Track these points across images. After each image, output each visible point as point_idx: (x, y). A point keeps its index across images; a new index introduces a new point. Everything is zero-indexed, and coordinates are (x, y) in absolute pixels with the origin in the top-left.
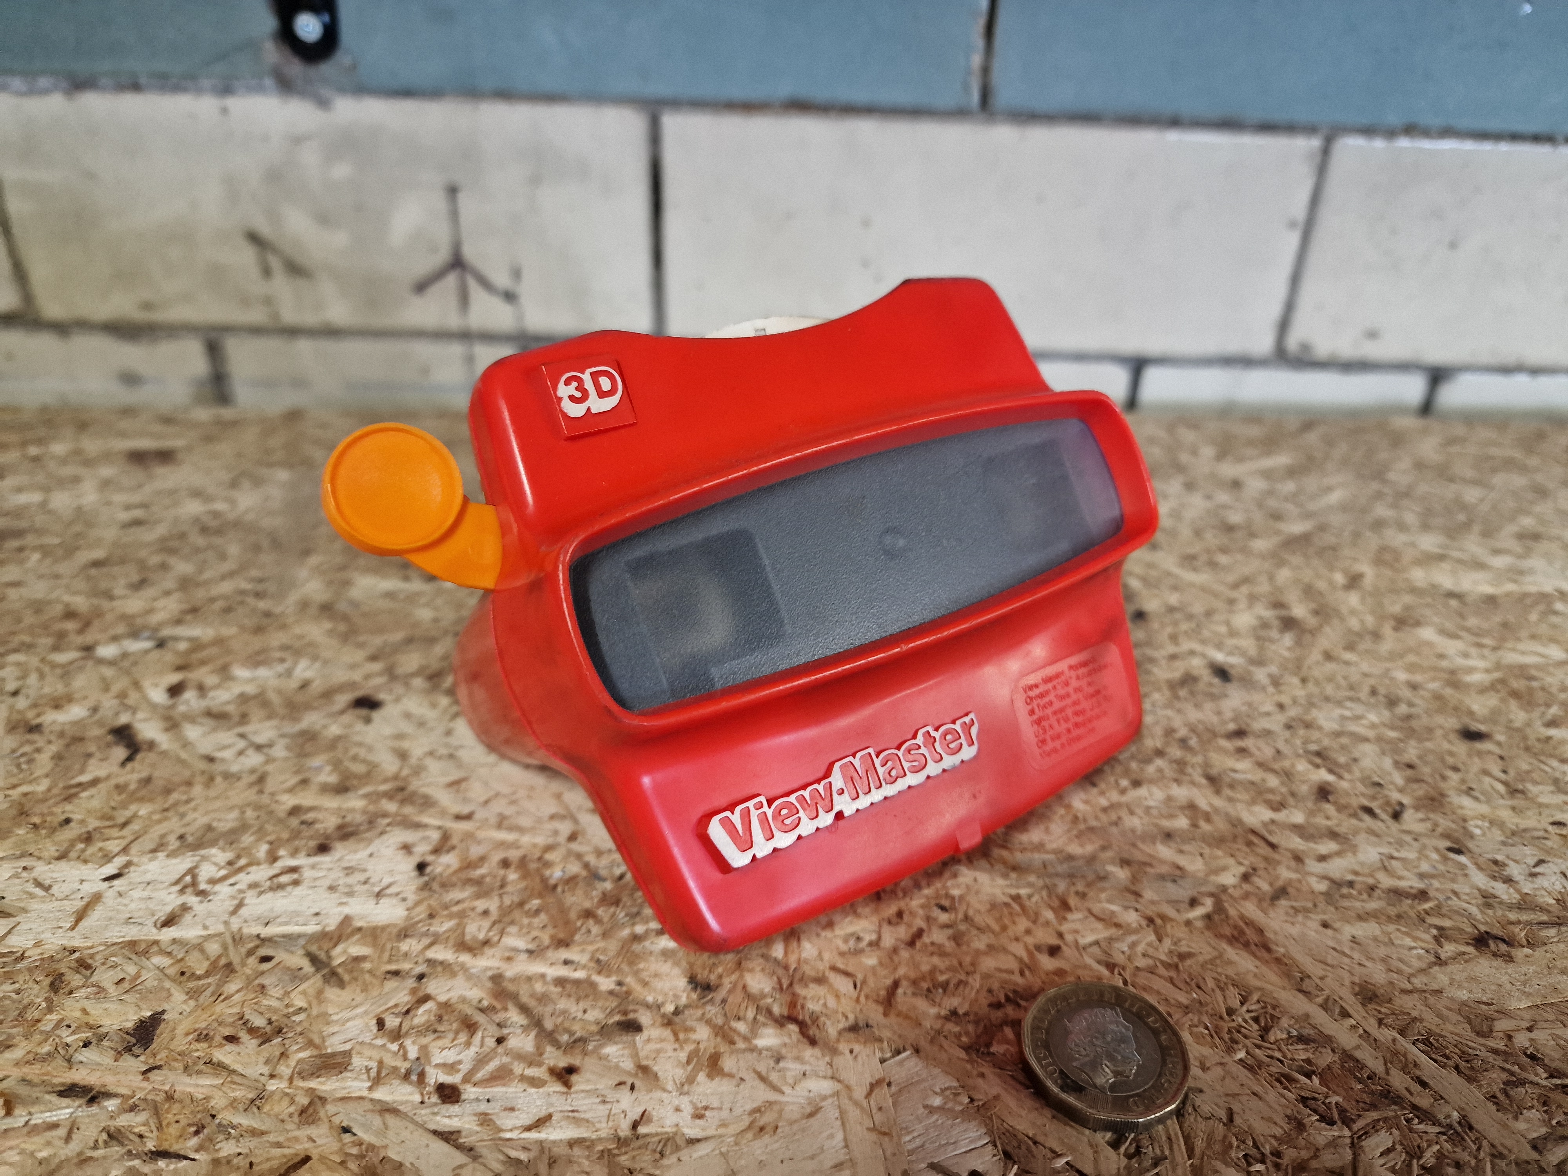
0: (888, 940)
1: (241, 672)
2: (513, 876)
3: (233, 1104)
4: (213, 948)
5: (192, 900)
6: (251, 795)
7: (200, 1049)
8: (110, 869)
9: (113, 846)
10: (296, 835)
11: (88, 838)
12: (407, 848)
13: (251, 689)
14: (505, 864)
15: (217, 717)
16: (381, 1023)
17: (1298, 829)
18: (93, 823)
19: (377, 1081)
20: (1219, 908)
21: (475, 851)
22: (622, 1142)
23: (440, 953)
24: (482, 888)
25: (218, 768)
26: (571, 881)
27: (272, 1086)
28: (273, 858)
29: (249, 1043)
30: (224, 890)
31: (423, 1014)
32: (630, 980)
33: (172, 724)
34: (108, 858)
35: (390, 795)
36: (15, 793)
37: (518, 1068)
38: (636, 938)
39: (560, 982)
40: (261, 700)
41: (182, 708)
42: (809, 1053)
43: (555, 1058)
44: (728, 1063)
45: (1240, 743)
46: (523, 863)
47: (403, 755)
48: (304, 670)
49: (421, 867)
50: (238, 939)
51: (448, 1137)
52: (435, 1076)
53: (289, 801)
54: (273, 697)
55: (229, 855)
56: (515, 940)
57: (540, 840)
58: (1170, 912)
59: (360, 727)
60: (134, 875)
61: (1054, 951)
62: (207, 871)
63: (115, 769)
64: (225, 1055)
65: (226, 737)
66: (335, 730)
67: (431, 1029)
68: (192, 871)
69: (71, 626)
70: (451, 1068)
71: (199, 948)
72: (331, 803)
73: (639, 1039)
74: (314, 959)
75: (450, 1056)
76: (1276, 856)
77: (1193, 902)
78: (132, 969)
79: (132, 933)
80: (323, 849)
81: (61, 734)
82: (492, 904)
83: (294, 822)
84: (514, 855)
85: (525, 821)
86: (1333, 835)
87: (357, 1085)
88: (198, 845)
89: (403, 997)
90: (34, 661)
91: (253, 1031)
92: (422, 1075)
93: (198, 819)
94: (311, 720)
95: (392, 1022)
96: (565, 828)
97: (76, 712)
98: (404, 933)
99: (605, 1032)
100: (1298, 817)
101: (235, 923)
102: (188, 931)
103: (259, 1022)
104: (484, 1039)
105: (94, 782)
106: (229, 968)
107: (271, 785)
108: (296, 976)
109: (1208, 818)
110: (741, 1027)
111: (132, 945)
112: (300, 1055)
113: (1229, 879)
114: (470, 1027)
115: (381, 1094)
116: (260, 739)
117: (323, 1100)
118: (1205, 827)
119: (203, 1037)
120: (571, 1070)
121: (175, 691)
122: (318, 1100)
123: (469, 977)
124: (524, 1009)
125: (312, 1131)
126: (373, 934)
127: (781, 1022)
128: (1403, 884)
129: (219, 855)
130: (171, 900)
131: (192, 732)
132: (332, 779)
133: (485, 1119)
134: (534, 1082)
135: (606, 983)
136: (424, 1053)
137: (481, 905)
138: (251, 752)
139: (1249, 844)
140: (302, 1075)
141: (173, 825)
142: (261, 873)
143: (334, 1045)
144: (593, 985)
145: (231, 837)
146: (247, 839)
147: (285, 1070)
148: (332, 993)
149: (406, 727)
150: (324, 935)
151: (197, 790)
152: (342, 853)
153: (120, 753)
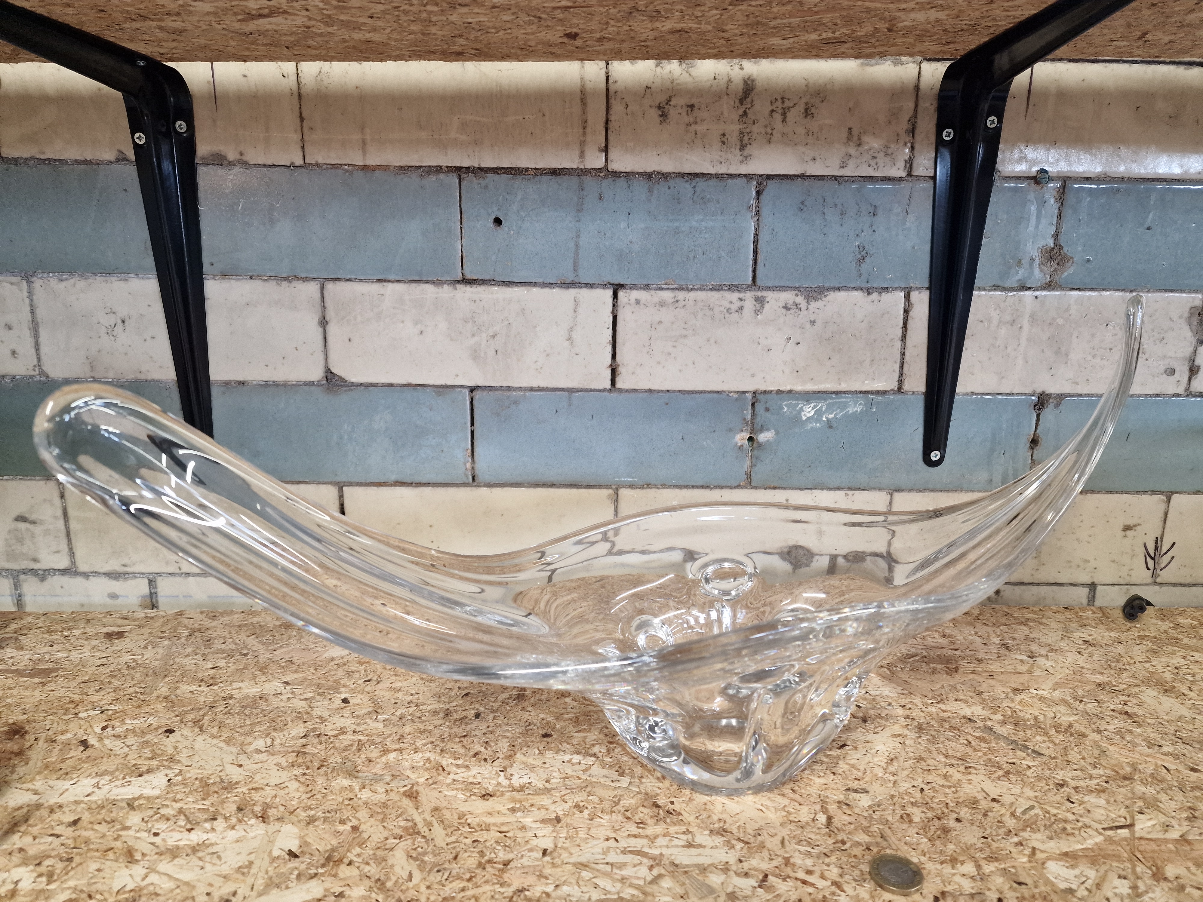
0: (302, 798)
1: (128, 721)
2: (197, 782)
3: (96, 838)
4: (100, 802)
5: (96, 790)
6: (122, 761)
7: (90, 826)
8: (73, 782)
9: (74, 776)
10: (133, 772)
11: (67, 774)
12: (167, 775)
13: (130, 727)
14: (196, 779)
15: (117, 737)
16: (143, 819)
17: (458, 766)
18: (69, 769)
19: (138, 832)
20: (412, 788)
21: (188, 775)
22: (198, 844)
23: (165, 803)
24: (186, 785)
25: (114, 752)
26: (214, 784)
27: (108, 833)
28: (124, 778)
29: (104, 824)
30: (107, 787)
31: (156, 817)
32: (220, 809)
33: (101, 739)
34: (72, 779)
35: (166, 760)
36: (45, 761)
37: (178, 829)
38: (227, 798)
39: (199, 809)
40: (134, 731)
41: (105, 734)
42: (262, 824)
43: (189, 826)
44: (237, 827)
45: (462, 739)
46: (202, 778)
47: (176, 748)
48: (151, 720)
49: (169, 780)
50: (107, 800)
51: (152, 844)
52: (153, 831)
53: (134, 762)
54: (137, 729)
55: (110, 778)
56: (191, 799)
57: (210, 772)
58: (395, 789)
59: (165, 739)
60: (79, 783)
61: (351, 799)
62: (103, 782)
63: (79, 753)
64: (97, 827)
65: (118, 743)
66: (156, 740)
67: (157, 820)
68: (98, 783)
69: (72, 706)
70: (158, 829)
71: (96, 802)
72: (147, 763)
73: (215, 822)
74: (128, 805)
75: (159, 827)
76: (442, 773)
77: (405, 786)
78: (74, 808)
79: (76, 799)
80: (140, 776)
81: (63, 743)
82: (187, 790)
83: (134, 768)
84: (199, 776)
85: (207, 767)
86: (467, 767)
87: (131, 833)
88: (102, 775)
89: (151, 812)
90: (56, 719)
91: (106, 821)
92: (150, 831)
93: (103, 768)
94: (148, 737)
95: (146, 819)
96: (219, 769)
97: (69, 735)
98: (157, 798)
99: (206, 821)
100: (460, 762)
101: (108, 796)
102: (93, 798)
103: (108, 819)
104: (171, 823)
105: (72, 757)
106: (103, 807)
107: (128, 758)
108: (123, 808)
109: (430, 762)
110: (246, 819)
111: (76, 801)
112: (118, 826)
113: (422, 780)
114: (168, 819)
115: (138, 835)
116: (128, 744)
117: (121, 836)
118: (427, 765)
119: (92, 823)
120: (192, 829)
121: (104, 728)
122: (119, 836)
123: (173, 809)
124: (185, 816)
125: (116, 843)
126: (148, 799)
127: (257, 817)
128: (475, 781)
129: (107, 778)
130: (90, 790)
131: (107, 742)
132: (150, 756)
133: (164, 840)
134: (181, 832)
135: (212, 809)
136: (153, 826)
137: (183, 790)
138: (125, 748)
139: (437, 769)
140: (117, 831)
141: (95, 770)
142: (119, 783)
143: (128, 824)
144: (208, 809)
145: (112, 773)
146: (117, 773)
147: (112, 830)
148: (132, 812)
149: (180, 739)
150: (134, 798)
151: (105, 759)
152: (146, 777)
153: (82, 748)
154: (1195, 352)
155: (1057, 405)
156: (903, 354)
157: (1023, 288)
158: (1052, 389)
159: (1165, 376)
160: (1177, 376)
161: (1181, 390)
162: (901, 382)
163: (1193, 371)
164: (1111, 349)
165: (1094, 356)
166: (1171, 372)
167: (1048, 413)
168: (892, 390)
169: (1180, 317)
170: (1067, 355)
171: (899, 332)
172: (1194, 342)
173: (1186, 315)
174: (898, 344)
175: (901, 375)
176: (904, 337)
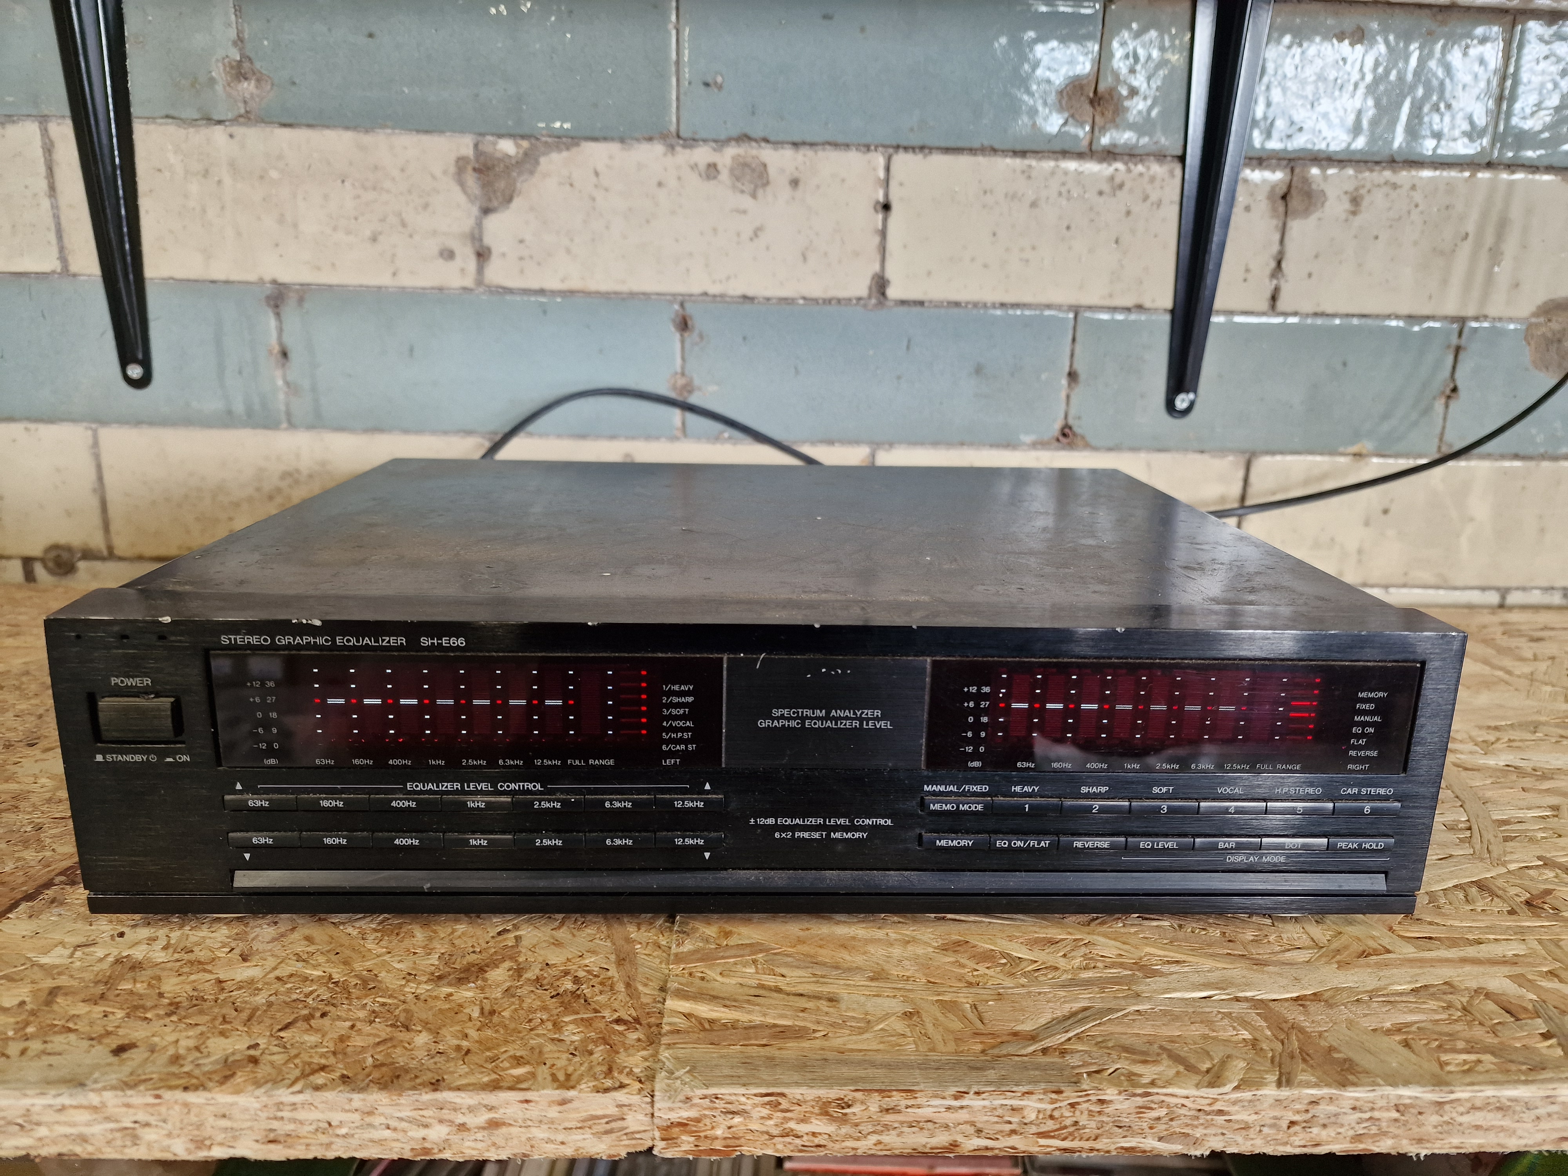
154: (479, 225)
155: (301, 300)
156: (57, 218)
157: (210, 121)
158: (286, 276)
159: (441, 261)
160: (458, 262)
161: (469, 282)
162: (63, 259)
163: (482, 255)
164: (356, 219)
165: (335, 229)
166: (448, 255)
167: (290, 311)
168: (54, 272)
169: (445, 172)
170: (295, 226)
171: (43, 184)
172: (475, 211)
173: (452, 169)
174: (46, 203)
175: (62, 249)
176: (52, 188)
